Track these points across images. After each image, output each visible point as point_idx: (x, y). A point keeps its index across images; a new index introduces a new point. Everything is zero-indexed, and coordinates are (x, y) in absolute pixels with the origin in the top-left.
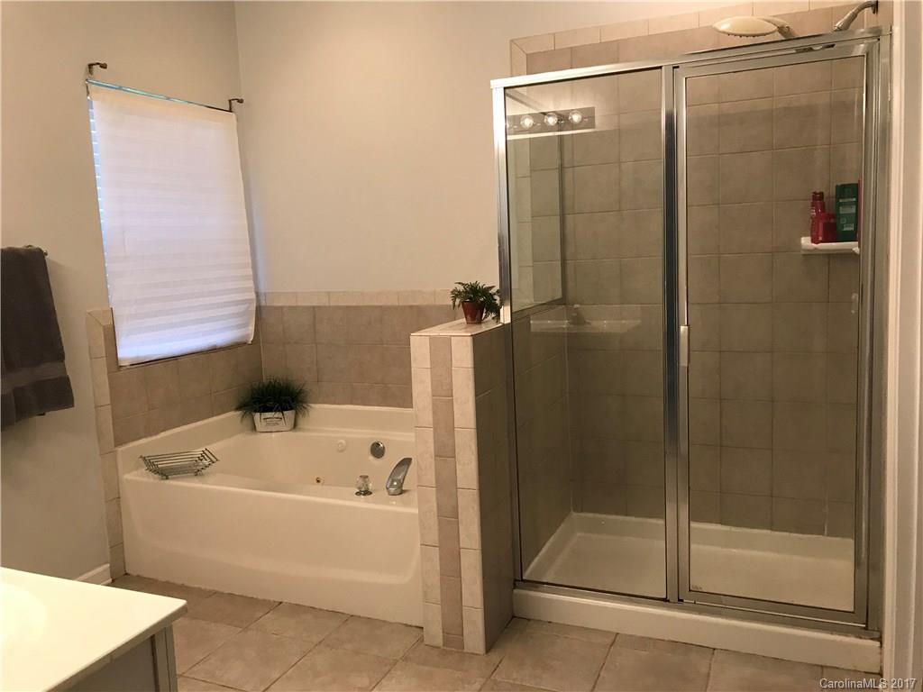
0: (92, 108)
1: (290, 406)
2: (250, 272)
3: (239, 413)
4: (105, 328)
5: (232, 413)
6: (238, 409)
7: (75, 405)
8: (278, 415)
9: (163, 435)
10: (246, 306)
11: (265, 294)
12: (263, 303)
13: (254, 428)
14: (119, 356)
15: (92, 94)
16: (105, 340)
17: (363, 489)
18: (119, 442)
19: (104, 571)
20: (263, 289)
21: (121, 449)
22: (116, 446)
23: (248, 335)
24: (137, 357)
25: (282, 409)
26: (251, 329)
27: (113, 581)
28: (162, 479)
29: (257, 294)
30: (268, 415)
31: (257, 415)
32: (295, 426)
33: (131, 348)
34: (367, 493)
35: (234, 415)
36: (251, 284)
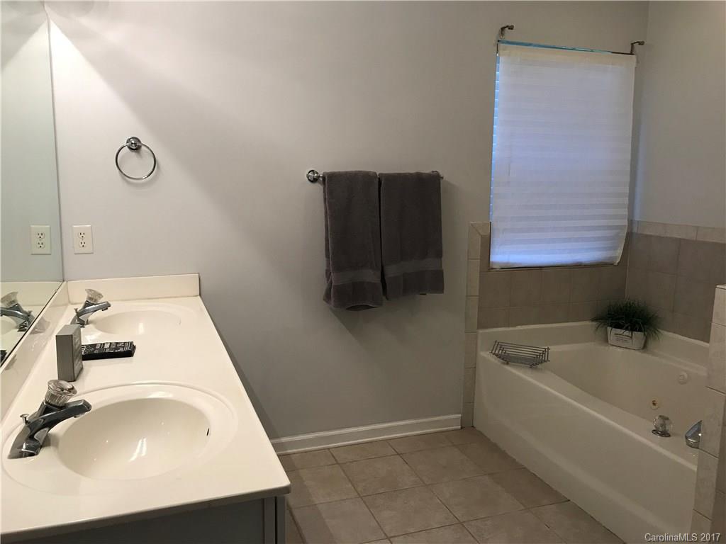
0: (499, 63)
1: (640, 328)
2: (626, 201)
3: (594, 323)
4: (483, 237)
5: (588, 323)
6: (594, 320)
7: (445, 291)
8: (627, 333)
9: (519, 328)
10: (617, 231)
11: (638, 222)
12: (635, 230)
13: (606, 341)
14: (491, 260)
15: (500, 51)
16: (481, 246)
17: (661, 429)
18: (482, 325)
19: (457, 418)
20: (637, 218)
21: (481, 331)
22: (478, 328)
23: (616, 258)
24: (508, 263)
25: (632, 330)
26: (619, 252)
27: (462, 428)
28: (504, 363)
29: (631, 222)
30: (619, 331)
31: (609, 329)
32: (645, 347)
33: (503, 255)
34: (665, 434)
35: (588, 325)
36: (625, 212)
